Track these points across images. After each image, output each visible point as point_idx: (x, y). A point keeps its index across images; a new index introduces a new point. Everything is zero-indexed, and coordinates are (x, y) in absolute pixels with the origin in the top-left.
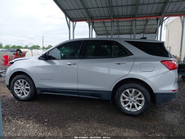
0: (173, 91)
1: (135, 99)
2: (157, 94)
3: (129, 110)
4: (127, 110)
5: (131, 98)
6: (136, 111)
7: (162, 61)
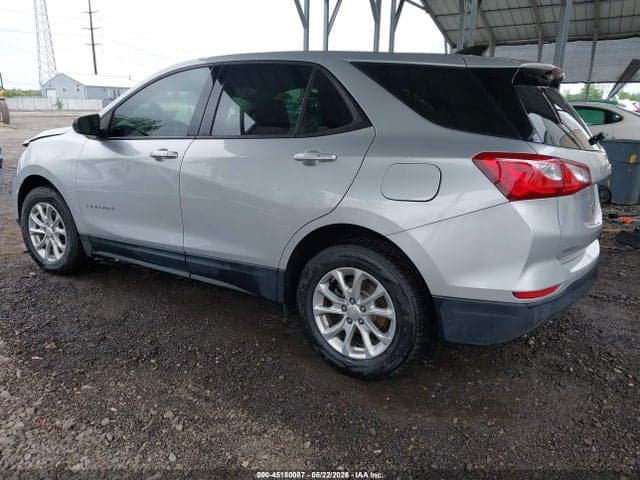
0: (517, 294)
1: (363, 308)
2: (442, 300)
3: (340, 350)
4: (333, 349)
5: (350, 306)
6: (363, 356)
7: (479, 158)
